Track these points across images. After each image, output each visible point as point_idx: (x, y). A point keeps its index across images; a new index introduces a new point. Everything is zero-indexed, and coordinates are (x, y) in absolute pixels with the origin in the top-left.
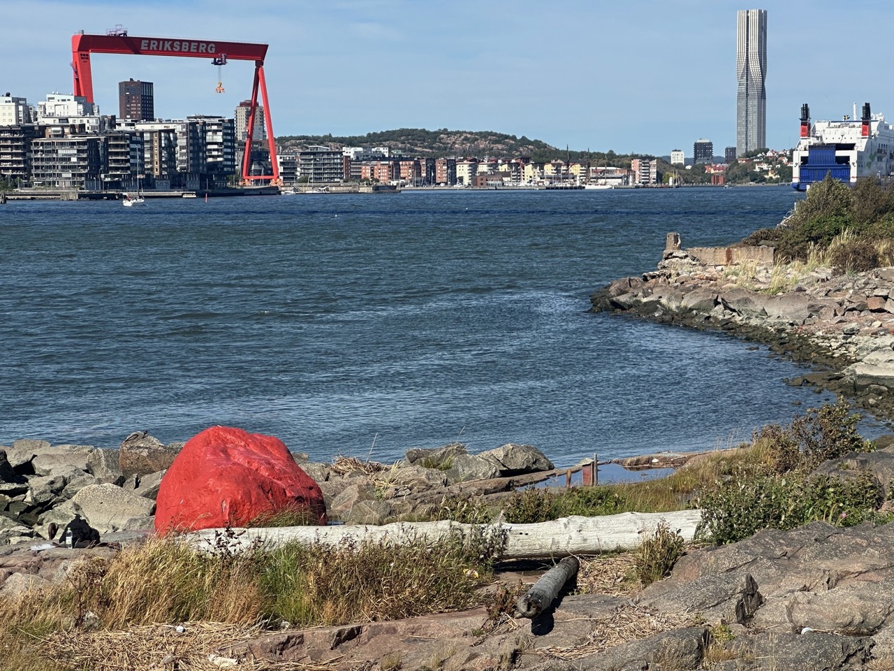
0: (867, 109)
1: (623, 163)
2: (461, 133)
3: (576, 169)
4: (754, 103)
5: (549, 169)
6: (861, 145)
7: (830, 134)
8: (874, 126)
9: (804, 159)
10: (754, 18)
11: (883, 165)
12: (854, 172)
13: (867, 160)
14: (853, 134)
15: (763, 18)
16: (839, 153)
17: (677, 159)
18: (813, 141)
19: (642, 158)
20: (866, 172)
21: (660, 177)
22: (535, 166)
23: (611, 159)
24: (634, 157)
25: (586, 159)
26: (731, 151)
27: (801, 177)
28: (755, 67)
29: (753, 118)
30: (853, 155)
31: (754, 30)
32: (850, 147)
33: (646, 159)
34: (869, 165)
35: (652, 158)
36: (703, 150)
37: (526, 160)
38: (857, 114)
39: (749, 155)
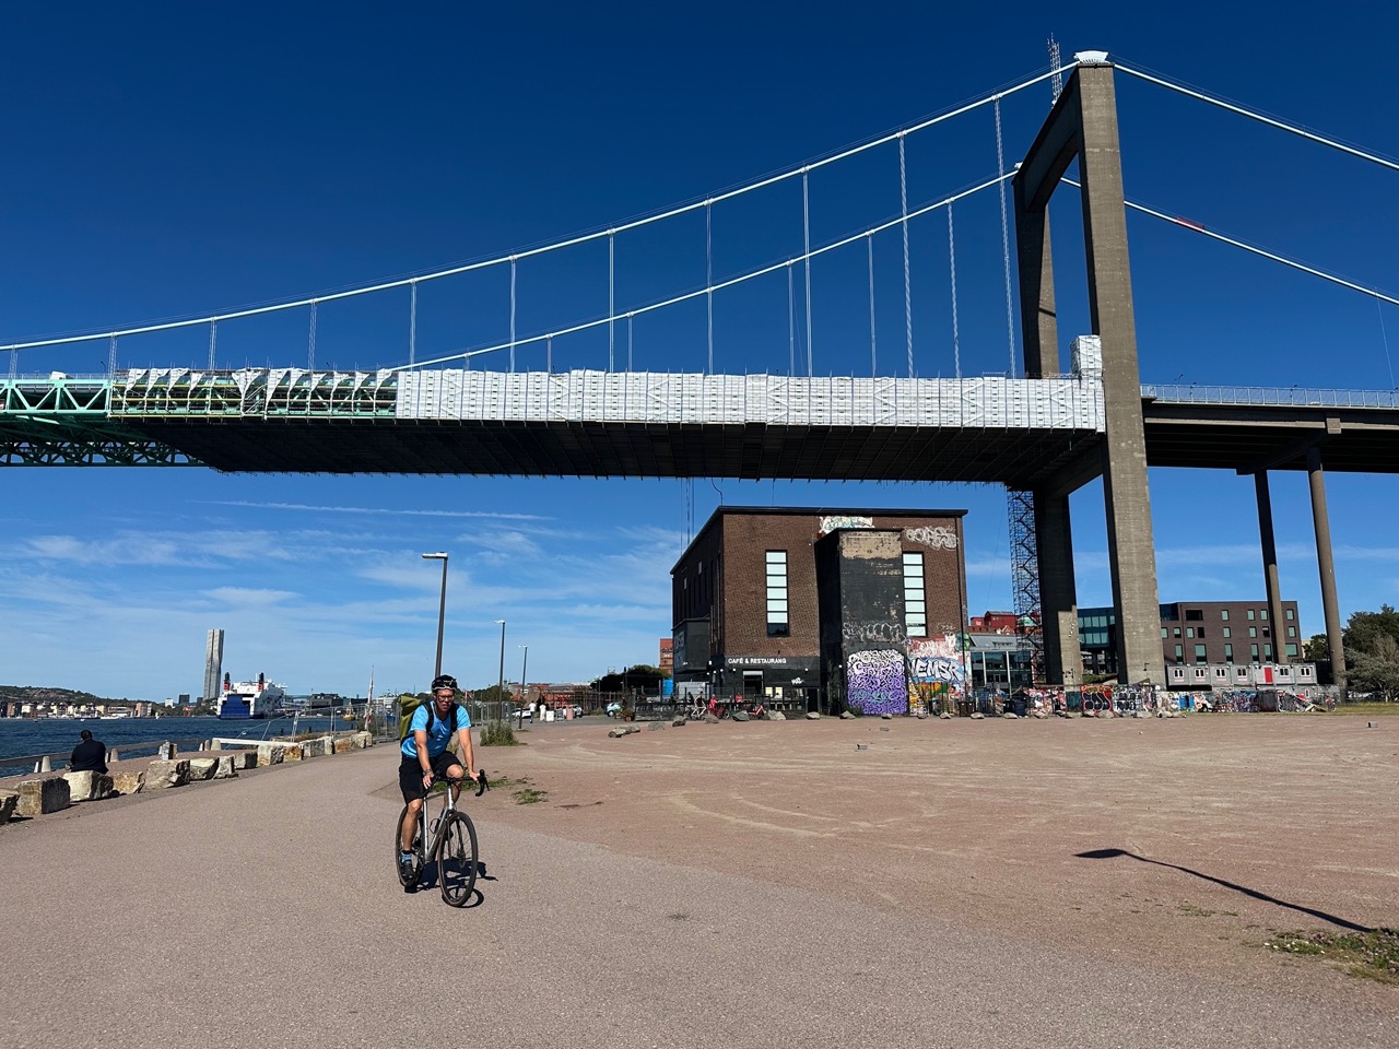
0: (262, 676)
1: (132, 705)
2: (39, 689)
3: (101, 708)
4: (214, 675)
5: (83, 708)
6: (258, 695)
7: (241, 690)
8: (266, 686)
9: (224, 702)
10: (217, 633)
11: (270, 706)
12: (252, 709)
13: (260, 702)
14: (255, 690)
15: (222, 633)
16: (244, 699)
17: (169, 703)
18: (230, 692)
19: (143, 702)
20: (260, 710)
21: (153, 713)
22: (74, 707)
23: (124, 703)
24: (139, 701)
25: (107, 703)
26: (200, 699)
27: (222, 712)
28: (216, 657)
29: (214, 683)
30: (252, 700)
31: (217, 638)
32: (252, 696)
33: (145, 703)
34: (262, 705)
35: (149, 702)
36: (184, 699)
37: (70, 704)
38: (257, 679)
39: (208, 701)
